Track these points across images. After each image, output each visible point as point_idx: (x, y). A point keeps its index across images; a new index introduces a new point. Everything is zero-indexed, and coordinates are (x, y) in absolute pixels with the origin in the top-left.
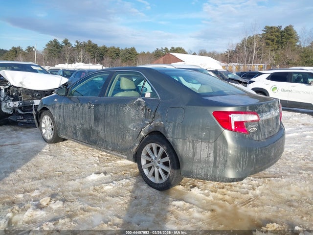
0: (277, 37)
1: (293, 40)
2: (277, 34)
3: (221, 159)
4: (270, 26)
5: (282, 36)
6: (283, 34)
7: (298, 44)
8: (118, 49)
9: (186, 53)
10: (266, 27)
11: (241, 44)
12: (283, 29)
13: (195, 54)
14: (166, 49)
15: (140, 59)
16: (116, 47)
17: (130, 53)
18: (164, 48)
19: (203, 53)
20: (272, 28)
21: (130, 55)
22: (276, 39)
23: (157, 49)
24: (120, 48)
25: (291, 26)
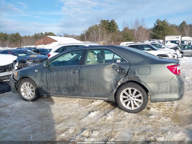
0: (108, 26)
1: (115, 28)
2: (108, 24)
3: (174, 89)
4: (103, 20)
5: (110, 25)
6: (110, 24)
7: (118, 30)
8: (6, 34)
9: (56, 36)
10: (101, 20)
11: (88, 30)
12: (110, 21)
13: (61, 36)
14: (42, 33)
15: (24, 40)
16: (4, 33)
17: (15, 37)
18: (40, 33)
19: (66, 36)
20: (104, 21)
21: (16, 38)
22: (107, 27)
23: (36, 34)
24: (8, 34)
25: (113, 20)
